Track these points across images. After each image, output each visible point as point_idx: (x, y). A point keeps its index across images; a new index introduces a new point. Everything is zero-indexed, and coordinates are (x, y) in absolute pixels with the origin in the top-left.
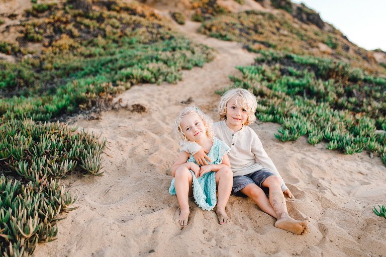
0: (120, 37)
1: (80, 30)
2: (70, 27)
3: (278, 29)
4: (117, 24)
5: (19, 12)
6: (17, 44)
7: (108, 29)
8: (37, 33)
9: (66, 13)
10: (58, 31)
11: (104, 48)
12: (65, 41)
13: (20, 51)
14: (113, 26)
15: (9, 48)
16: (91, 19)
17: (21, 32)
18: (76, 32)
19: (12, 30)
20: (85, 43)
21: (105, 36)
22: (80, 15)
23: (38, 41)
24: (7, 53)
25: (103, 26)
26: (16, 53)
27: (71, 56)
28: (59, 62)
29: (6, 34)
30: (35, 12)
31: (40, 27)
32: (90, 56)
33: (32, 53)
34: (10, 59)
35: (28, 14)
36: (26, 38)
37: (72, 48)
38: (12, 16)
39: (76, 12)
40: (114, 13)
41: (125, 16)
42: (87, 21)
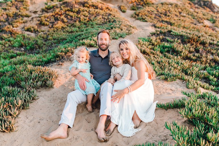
0: (88, 21)
1: (68, 18)
2: (63, 17)
3: (180, 13)
4: (87, 14)
5: (39, 10)
6: (36, 27)
7: (82, 17)
8: (46, 21)
9: (61, 9)
10: (56, 19)
11: (79, 28)
12: (60, 24)
13: (37, 31)
14: (84, 16)
15: (32, 29)
16: (74, 12)
17: (39, 21)
18: (65, 20)
19: (35, 19)
20: (69, 25)
21: (80, 21)
22: (68, 10)
23: (46, 25)
24: (31, 32)
25: (79, 16)
26: (35, 31)
27: (62, 32)
28: (55, 36)
29: (32, 22)
30: (46, 10)
31: (48, 18)
32: (72, 32)
33: (43, 32)
34: (33, 35)
35: (43, 11)
36: (41, 24)
37: (63, 28)
38: (35, 12)
39: (67, 9)
40: (86, 9)
41: (92, 10)
42: (71, 14)
